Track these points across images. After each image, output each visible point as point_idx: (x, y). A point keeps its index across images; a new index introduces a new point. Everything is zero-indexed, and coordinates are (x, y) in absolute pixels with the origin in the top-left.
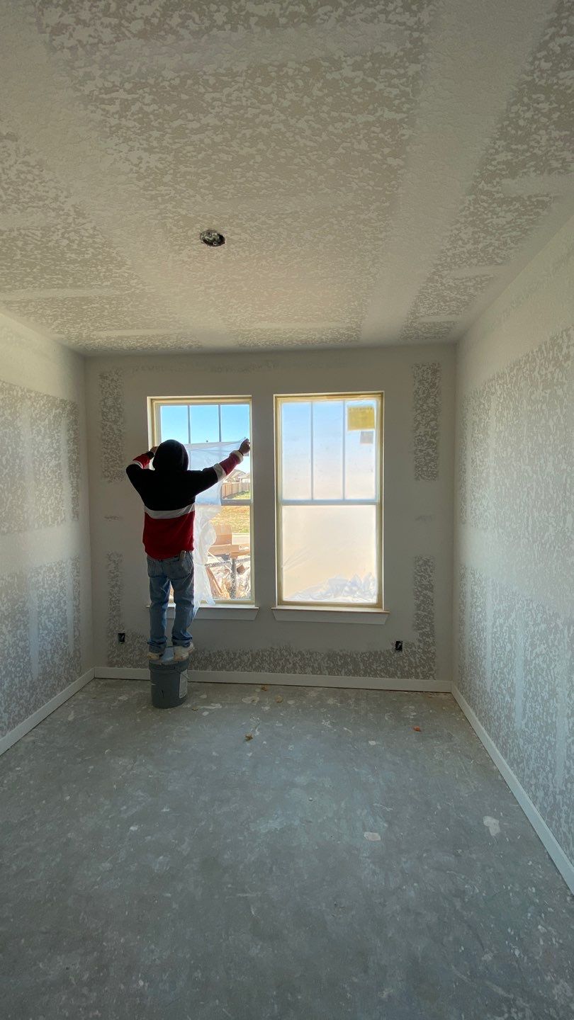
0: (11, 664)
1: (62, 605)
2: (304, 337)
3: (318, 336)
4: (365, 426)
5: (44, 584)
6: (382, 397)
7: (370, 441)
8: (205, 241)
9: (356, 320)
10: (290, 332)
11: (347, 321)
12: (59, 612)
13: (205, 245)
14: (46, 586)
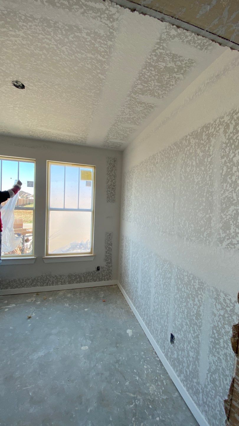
2: (62, 137)
3: (68, 138)
4: (87, 179)
6: (95, 168)
7: (90, 186)
8: (15, 85)
9: (85, 135)
10: (56, 134)
11: (81, 134)
13: (14, 87)
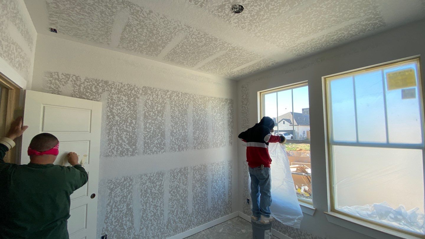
0: (199, 199)
1: (223, 180)
5: (215, 170)
6: (420, 60)
12: (221, 183)
14: (216, 171)
